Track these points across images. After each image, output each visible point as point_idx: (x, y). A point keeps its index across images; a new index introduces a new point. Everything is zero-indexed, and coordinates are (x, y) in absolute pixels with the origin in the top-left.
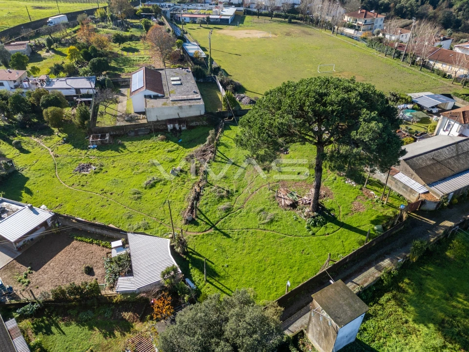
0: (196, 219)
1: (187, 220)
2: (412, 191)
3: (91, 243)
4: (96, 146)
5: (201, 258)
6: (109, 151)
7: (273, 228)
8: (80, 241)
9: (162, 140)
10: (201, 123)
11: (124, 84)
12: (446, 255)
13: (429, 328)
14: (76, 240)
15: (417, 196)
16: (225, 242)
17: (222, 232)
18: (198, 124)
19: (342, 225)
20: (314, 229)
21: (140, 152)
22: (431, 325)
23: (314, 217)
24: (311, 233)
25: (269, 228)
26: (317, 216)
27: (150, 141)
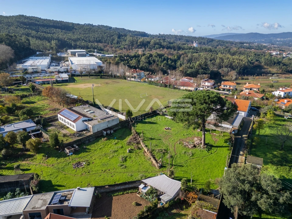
0: (163, 165)
1: (160, 166)
2: (228, 128)
3: (123, 194)
4: (72, 153)
5: (181, 178)
6: (83, 153)
7: (196, 156)
8: (116, 195)
9: (106, 140)
10: (118, 128)
11: (49, 120)
12: (254, 145)
13: (270, 165)
14: (114, 196)
15: (230, 129)
16: (183, 169)
17: (178, 166)
18: (117, 128)
19: (217, 147)
20: (210, 151)
21: (100, 149)
22: (269, 164)
23: (206, 147)
24: (210, 153)
25: (194, 158)
26: (207, 146)
27: (99, 142)
